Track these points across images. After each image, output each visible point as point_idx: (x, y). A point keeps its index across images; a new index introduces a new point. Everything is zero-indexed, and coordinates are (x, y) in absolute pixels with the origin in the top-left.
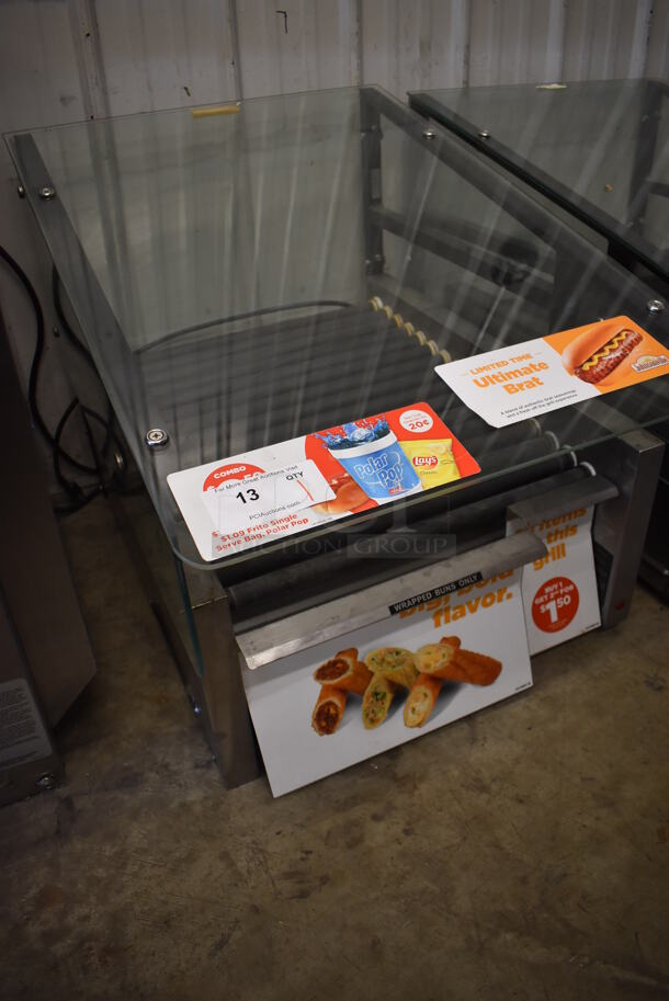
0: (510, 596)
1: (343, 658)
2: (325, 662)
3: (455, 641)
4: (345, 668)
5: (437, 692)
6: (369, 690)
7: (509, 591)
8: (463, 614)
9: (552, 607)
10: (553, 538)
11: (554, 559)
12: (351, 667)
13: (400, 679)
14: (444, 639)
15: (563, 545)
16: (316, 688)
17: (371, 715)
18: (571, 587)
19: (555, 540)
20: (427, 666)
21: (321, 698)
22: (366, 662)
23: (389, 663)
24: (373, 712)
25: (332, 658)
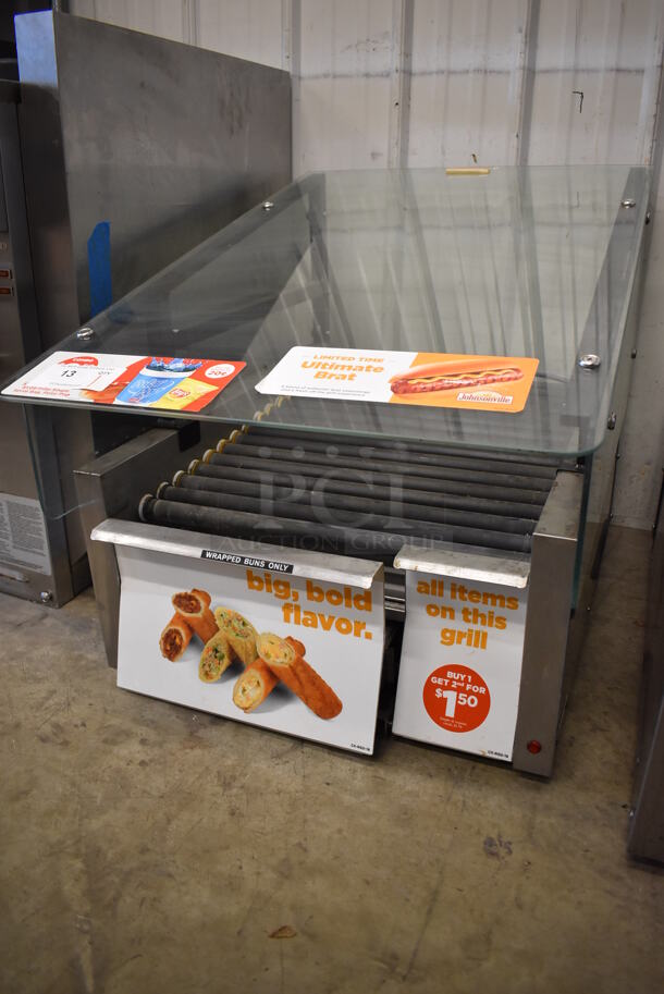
0: (368, 636)
1: (198, 597)
2: (182, 591)
3: (301, 649)
4: (196, 609)
5: (270, 689)
6: (211, 643)
7: (369, 628)
8: (314, 625)
9: (451, 697)
10: (471, 617)
11: (469, 644)
12: (202, 611)
13: (239, 650)
14: (290, 638)
15: (485, 635)
16: (170, 611)
17: (208, 669)
18: (483, 690)
19: (475, 622)
20: (267, 655)
21: (172, 622)
22: (215, 614)
23: (234, 628)
24: (210, 666)
25: (189, 592)
